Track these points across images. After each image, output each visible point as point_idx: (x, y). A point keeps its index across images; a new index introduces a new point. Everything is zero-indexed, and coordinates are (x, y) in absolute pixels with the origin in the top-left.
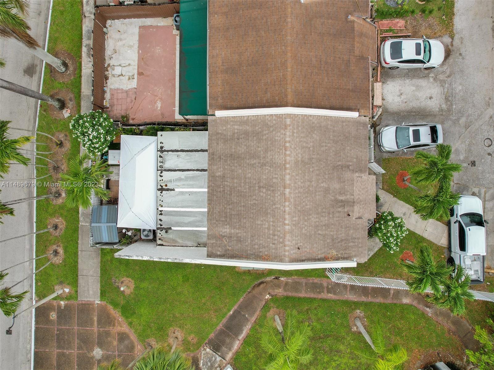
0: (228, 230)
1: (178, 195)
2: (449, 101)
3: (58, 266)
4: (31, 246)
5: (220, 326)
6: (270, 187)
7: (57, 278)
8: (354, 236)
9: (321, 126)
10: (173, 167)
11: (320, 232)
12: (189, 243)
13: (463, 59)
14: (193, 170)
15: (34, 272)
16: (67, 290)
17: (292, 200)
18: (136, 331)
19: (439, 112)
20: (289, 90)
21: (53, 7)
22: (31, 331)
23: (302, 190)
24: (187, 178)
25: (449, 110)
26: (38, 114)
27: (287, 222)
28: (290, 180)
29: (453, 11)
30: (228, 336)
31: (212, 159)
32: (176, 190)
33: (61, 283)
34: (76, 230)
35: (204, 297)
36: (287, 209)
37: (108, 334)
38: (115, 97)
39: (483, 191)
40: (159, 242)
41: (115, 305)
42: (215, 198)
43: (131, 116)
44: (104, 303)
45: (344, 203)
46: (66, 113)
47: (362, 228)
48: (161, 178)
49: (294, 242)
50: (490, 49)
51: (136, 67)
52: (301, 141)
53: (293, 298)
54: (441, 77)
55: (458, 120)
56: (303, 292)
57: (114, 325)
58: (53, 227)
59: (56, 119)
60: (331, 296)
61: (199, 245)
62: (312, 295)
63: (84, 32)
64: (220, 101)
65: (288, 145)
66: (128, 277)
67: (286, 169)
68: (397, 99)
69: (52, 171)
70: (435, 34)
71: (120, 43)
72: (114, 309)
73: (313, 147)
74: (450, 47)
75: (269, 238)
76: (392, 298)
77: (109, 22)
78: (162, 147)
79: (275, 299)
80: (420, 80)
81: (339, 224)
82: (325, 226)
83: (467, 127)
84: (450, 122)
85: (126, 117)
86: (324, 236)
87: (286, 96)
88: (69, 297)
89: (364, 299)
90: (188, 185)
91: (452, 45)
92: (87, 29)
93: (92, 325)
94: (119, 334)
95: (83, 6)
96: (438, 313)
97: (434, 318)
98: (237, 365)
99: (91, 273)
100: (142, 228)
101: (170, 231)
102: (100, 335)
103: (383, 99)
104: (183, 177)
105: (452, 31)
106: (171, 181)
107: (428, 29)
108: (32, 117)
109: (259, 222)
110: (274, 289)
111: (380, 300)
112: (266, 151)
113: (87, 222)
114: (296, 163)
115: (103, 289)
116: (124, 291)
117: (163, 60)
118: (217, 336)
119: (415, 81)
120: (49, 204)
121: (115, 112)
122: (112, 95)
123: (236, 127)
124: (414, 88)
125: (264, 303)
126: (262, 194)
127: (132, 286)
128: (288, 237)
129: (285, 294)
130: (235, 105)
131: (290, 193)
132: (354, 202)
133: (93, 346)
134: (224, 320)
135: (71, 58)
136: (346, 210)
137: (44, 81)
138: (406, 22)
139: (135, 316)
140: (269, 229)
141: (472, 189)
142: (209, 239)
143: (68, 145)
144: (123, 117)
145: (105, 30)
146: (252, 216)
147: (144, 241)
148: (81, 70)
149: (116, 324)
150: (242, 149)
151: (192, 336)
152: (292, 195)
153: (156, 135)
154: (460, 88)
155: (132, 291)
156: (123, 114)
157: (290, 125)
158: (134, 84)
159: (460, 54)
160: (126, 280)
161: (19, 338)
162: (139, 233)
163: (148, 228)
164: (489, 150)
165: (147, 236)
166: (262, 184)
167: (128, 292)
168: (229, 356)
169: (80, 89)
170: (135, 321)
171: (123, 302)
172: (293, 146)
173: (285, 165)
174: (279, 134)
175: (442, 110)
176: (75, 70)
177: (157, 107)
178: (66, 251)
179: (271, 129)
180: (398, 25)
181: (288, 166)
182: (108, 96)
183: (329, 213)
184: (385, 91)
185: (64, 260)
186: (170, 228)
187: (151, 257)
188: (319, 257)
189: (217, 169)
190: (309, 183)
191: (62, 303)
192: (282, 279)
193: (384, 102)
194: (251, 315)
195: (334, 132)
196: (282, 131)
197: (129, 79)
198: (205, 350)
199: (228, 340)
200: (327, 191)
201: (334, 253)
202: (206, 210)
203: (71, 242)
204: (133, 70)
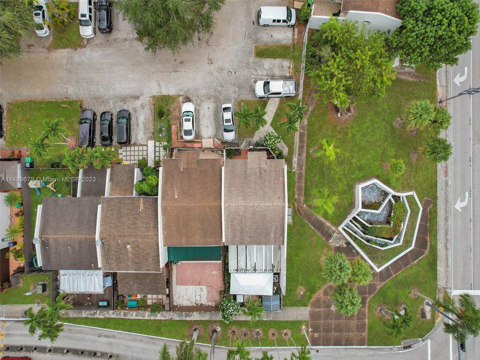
0: (272, 234)
1: (257, 261)
2: (210, 97)
3: (292, 332)
4: (283, 349)
5: (319, 234)
6: (254, 214)
7: (298, 333)
8: (274, 167)
9: (228, 187)
10: (245, 264)
11: (272, 187)
12: (279, 254)
13: (190, 89)
14: (246, 252)
15: (296, 347)
16: (304, 327)
17: (259, 202)
18: (322, 285)
19: (215, 103)
20: (214, 204)
21: (167, 337)
22: (324, 349)
23: (255, 197)
24: (250, 256)
25: (215, 97)
26: (219, 346)
27: (268, 205)
28: (251, 203)
29: (167, 95)
30: (324, 229)
31: (242, 243)
32: (255, 262)
33: (300, 331)
34: (274, 322)
35: (305, 244)
36: (263, 204)
37: (324, 302)
38: (210, 299)
39: (253, 76)
40: (279, 271)
41: (310, 297)
42: (259, 241)
43: (220, 289)
44: (310, 305)
45: (260, 174)
46: (219, 329)
47: (271, 162)
48: (250, 270)
49: (277, 200)
50: (185, 73)
51: (196, 286)
52: (235, 198)
53: (305, 191)
54: (199, 102)
55: (219, 92)
56: (302, 184)
57: (320, 298)
58: (273, 336)
59: (222, 335)
60: (304, 168)
61: (280, 248)
62: (304, 179)
63: (179, 319)
64: (218, 239)
65: (237, 205)
66: (297, 290)
67: (246, 206)
68: (210, 129)
69: (247, 338)
70: (178, 106)
71: (185, 297)
72: (312, 298)
73: (237, 191)
74: (184, 97)
75: (275, 213)
76: (305, 131)
77: (175, 304)
78: (236, 270)
79: (305, 202)
80: (200, 115)
81: (269, 176)
82: (270, 184)
83: (222, 86)
84: (220, 96)
85: (220, 292)
86: (274, 184)
87: (216, 205)
88: (307, 326)
89: (305, 148)
90: (253, 255)
91: (183, 95)
92: (177, 317)
93: (320, 311)
94: (324, 295)
95: (167, 320)
96: (311, 103)
97: (314, 105)
98: (337, 224)
99: (295, 312)
100: (273, 281)
101: (274, 265)
102: (325, 307)
103: (210, 138)
104: (249, 258)
105: (177, 96)
106: (251, 265)
107: (176, 111)
108: (220, 350)
109: (269, 218)
110: (301, 202)
111: (305, 138)
112: (239, 215)
113: (271, 315)
114: (244, 200)
115: (303, 305)
116: (303, 292)
117: (193, 271)
118: (324, 236)
119: (201, 118)
120: (262, 339)
121: (218, 299)
122: (210, 301)
123: (229, 231)
124: (204, 118)
125: (307, 208)
126: (257, 217)
127: (301, 287)
128: (274, 204)
129: (303, 195)
130: (220, 232)
131: (256, 203)
132: (260, 167)
133: (330, 310)
134: (316, 231)
135: (192, 326)
136: (263, 172)
137: (203, 343)
138: (173, 124)
139: (315, 285)
140: (271, 214)
141: (252, 83)
142: (276, 244)
143: (234, 328)
144: (220, 294)
145: (179, 306)
146: (266, 222)
147: (279, 281)
148: (198, 320)
149: (320, 297)
150: (238, 228)
151: (324, 251)
152: (257, 202)
153: (230, 273)
154: (204, 90)
155: (303, 287)
156: (219, 294)
157: (229, 204)
158: (204, 288)
159: (188, 91)
160: (298, 291)
161: (327, 355)
162: (276, 283)
163: (273, 278)
164: (233, 73)
165: (276, 279)
166: (253, 218)
167: (304, 290)
168: (333, 228)
169: (207, 321)
170: (317, 285)
171: (309, 293)
172: (237, 202)
173: (245, 206)
174: (232, 209)
175: (215, 101)
176: (197, 324)
177: (216, 273)
178: (285, 328)
179: (230, 213)
180: (175, 129)
181: (245, 204)
182: (210, 304)
183: (265, 181)
184: (206, 136)
185: (289, 329)
186: (273, 265)
187: (285, 275)
188: (283, 186)
189: (247, 240)
190: (252, 193)
191: (310, 330)
192: (296, 197)
193: (211, 137)
194: (314, 216)
195: (230, 179)
196: (231, 207)
197: (202, 291)
198: (331, 243)
199: (326, 229)
200: (255, 183)
201: (281, 178)
202: (264, 246)
203: (281, 325)
204: (197, 288)
